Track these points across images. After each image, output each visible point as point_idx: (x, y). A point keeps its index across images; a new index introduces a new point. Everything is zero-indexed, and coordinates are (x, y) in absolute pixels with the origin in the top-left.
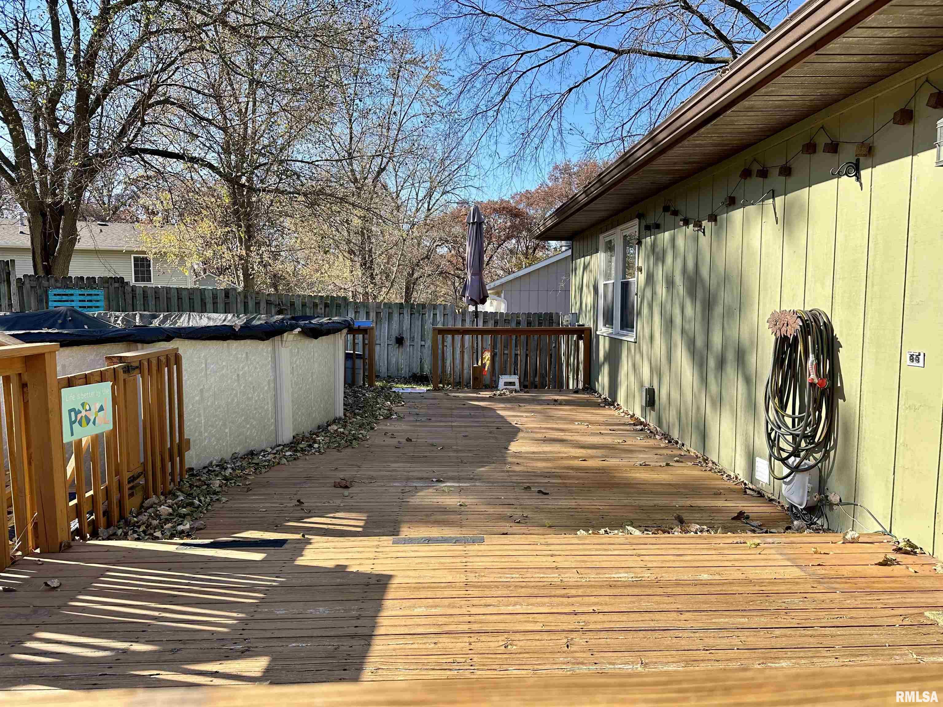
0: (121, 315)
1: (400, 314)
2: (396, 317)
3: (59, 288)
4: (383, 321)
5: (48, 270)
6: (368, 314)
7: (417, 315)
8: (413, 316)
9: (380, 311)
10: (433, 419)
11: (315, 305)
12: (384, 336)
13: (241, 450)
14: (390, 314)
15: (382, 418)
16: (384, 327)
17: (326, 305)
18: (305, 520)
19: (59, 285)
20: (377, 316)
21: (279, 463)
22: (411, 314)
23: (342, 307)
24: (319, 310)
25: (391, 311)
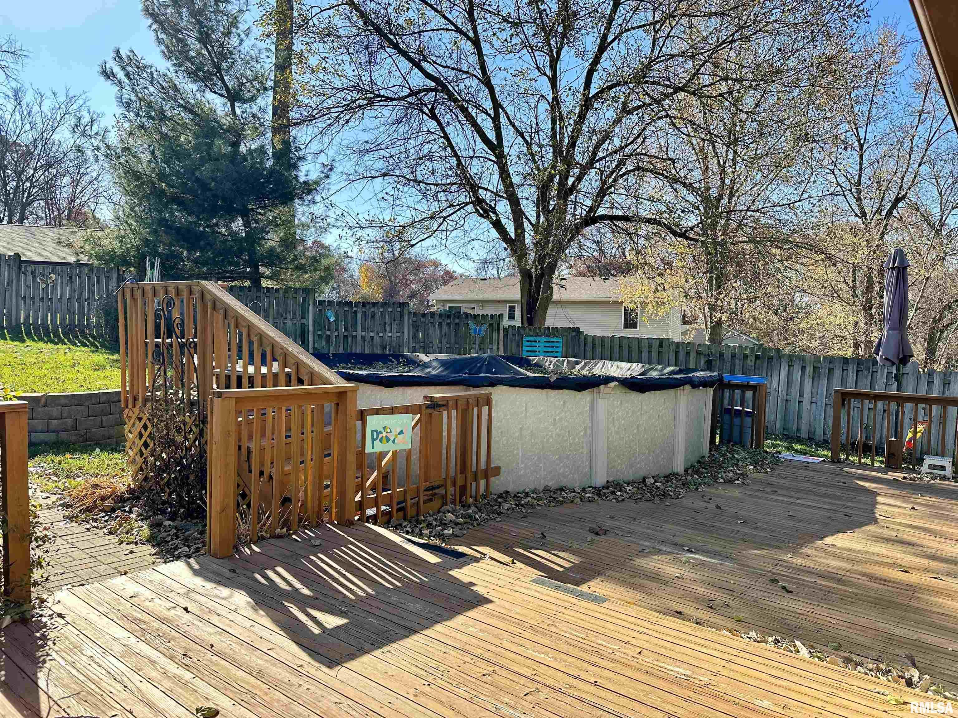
0: (554, 360)
1: (843, 370)
2: (838, 373)
3: (531, 336)
4: (822, 377)
5: (530, 321)
6: (803, 368)
7: (865, 372)
8: (860, 373)
9: (819, 365)
10: (779, 492)
11: (746, 357)
12: (822, 394)
13: (553, 484)
14: (831, 371)
15: (722, 480)
16: (823, 385)
17: (757, 357)
18: (533, 551)
19: (531, 333)
20: (814, 371)
21: (572, 502)
22: (858, 371)
23: (775, 360)
24: (749, 361)
25: (831, 366)
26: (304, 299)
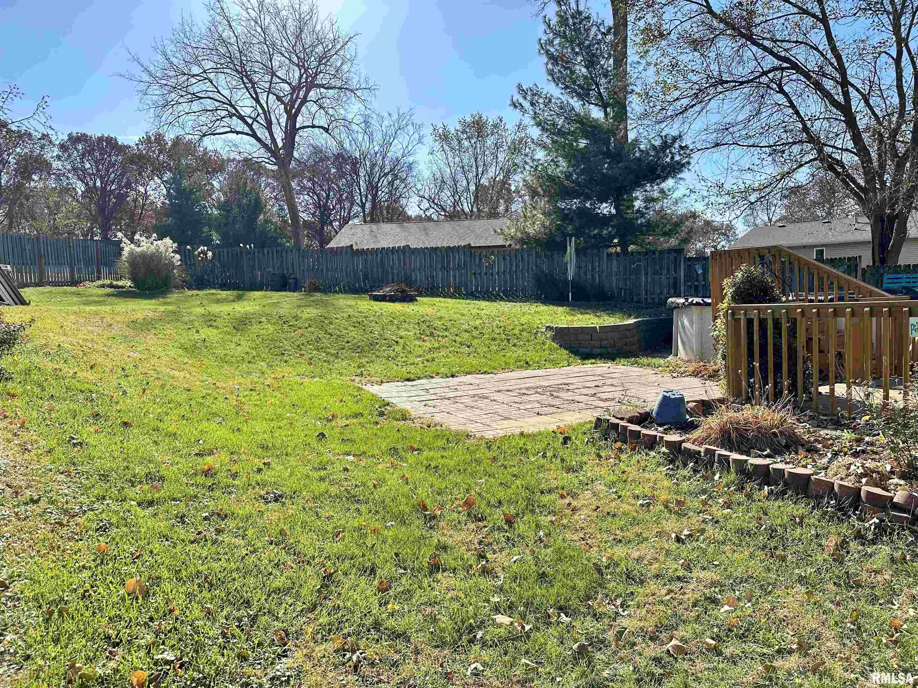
5: (883, 261)
19: (891, 271)
26: (675, 258)
